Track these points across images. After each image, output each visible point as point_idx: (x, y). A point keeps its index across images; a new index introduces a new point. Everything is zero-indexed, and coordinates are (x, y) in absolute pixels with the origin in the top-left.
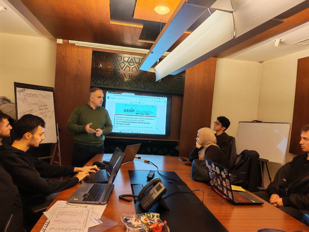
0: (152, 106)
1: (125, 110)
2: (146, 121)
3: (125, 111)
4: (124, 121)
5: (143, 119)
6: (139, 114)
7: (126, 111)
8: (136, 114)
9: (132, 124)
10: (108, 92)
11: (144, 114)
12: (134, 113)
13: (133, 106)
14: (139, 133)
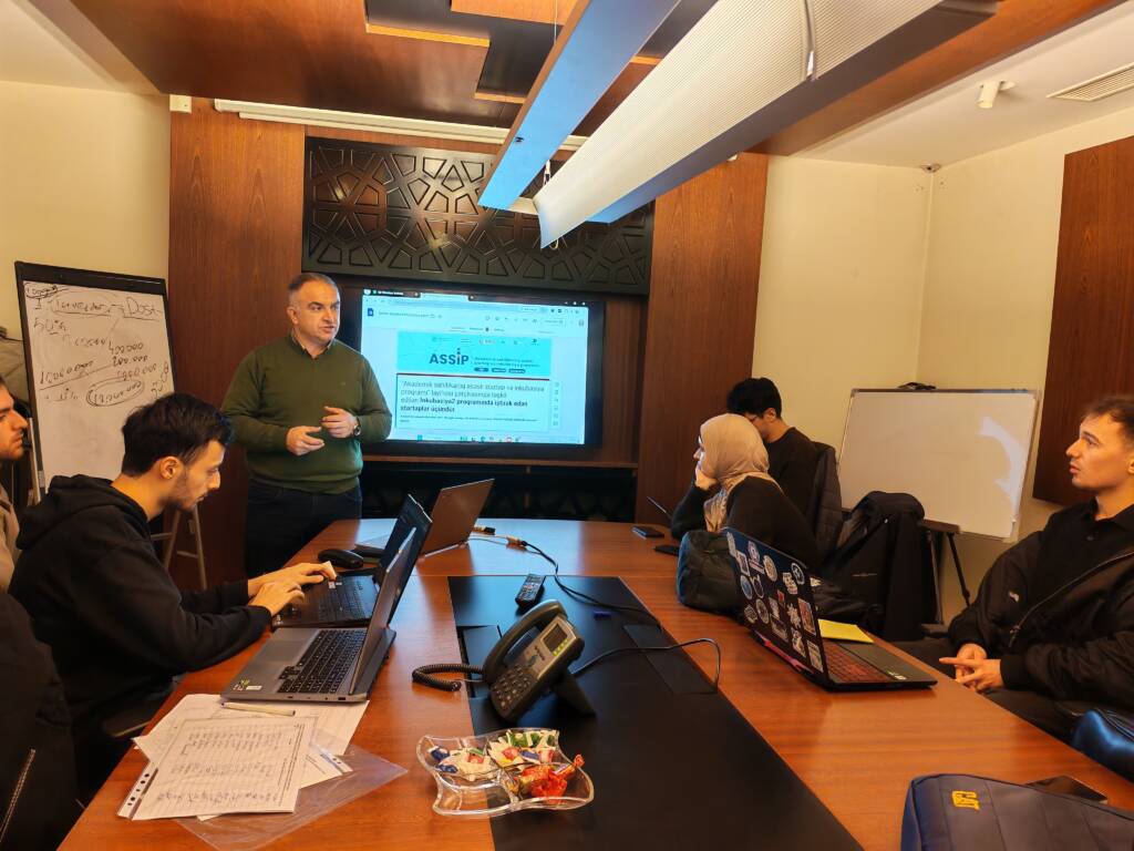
0: (535, 341)
1: (434, 356)
2: (513, 396)
3: (434, 359)
4: (430, 397)
5: (502, 388)
6: (486, 370)
7: (439, 360)
8: (477, 369)
9: (461, 410)
10: (367, 292)
11: (503, 371)
12: (468, 368)
13: (465, 340)
14: (487, 440)
